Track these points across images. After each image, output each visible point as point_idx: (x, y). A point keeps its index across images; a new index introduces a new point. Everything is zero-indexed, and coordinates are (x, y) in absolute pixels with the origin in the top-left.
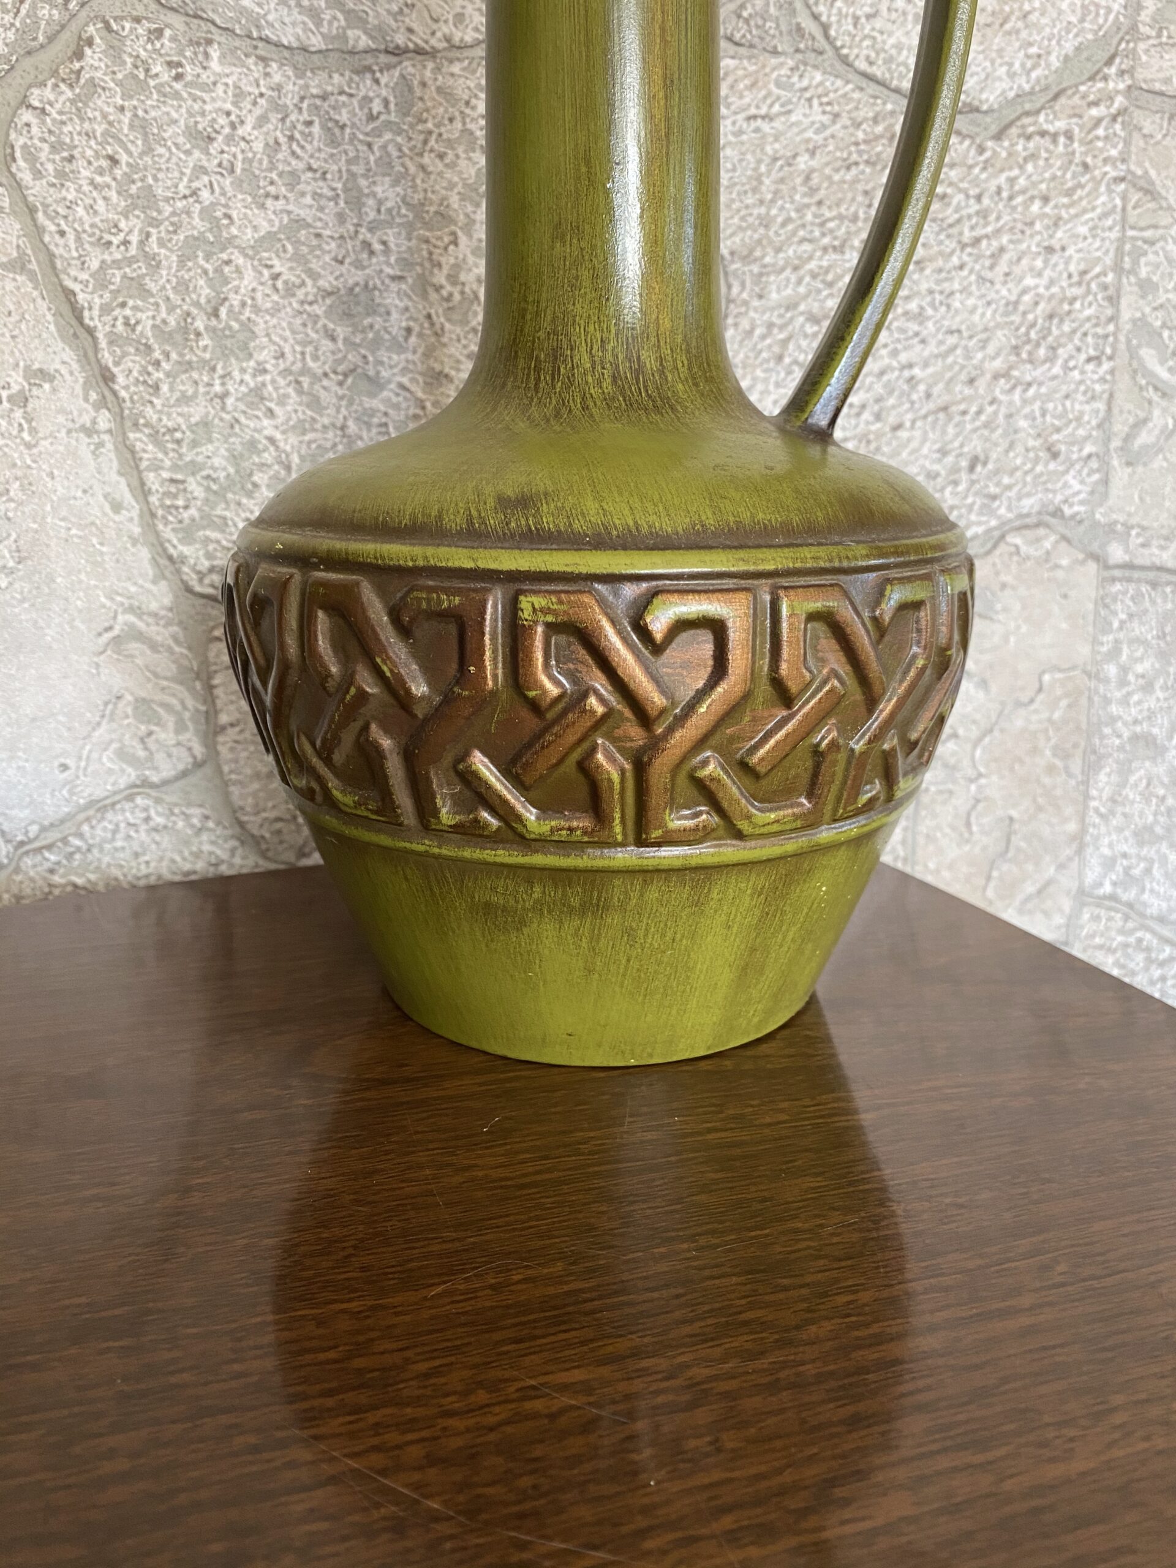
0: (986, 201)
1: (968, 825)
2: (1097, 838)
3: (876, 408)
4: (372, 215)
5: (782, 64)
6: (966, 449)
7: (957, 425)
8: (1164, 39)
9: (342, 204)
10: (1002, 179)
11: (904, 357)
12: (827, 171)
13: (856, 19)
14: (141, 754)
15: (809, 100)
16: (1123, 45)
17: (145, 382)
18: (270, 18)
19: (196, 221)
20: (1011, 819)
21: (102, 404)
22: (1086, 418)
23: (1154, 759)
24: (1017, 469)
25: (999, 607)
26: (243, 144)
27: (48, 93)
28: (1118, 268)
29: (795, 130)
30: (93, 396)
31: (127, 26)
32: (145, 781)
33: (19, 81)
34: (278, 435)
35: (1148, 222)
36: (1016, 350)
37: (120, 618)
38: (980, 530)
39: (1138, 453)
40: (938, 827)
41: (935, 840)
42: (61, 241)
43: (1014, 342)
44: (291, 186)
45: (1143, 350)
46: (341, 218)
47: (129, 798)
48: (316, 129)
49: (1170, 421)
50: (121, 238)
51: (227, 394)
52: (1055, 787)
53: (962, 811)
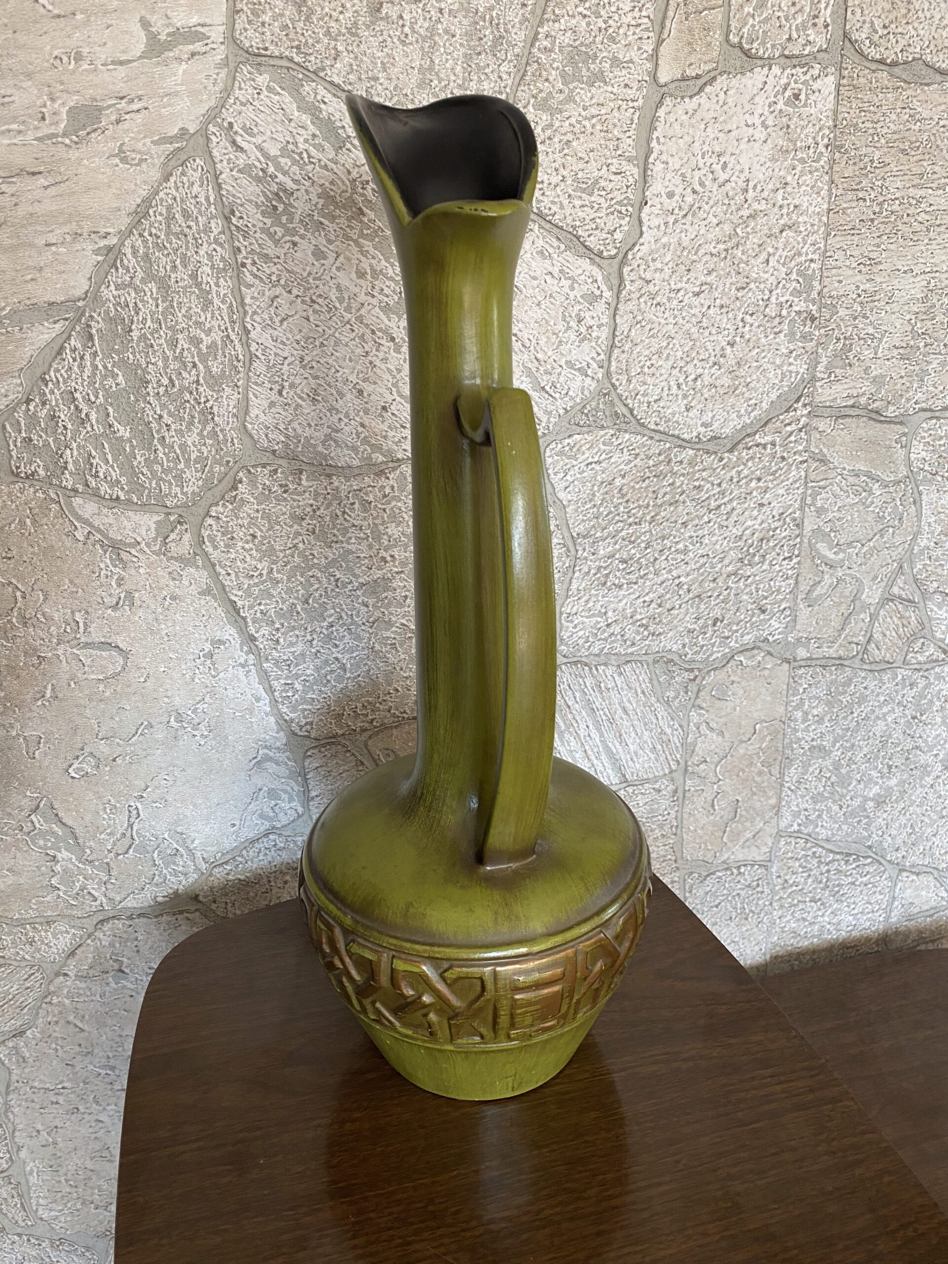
0: (724, 485)
1: (713, 806)
2: (788, 803)
3: (659, 602)
4: (386, 543)
5: (606, 433)
6: (711, 615)
7: (706, 603)
8: (832, 378)
9: (371, 540)
10: (734, 472)
11: (675, 573)
12: (632, 484)
13: (649, 403)
14: (272, 814)
15: (622, 449)
16: (806, 390)
17: (271, 639)
18: (332, 455)
19: (296, 559)
20: (738, 801)
21: (250, 651)
22: (783, 589)
23: (823, 758)
24: (741, 621)
25: (730, 693)
26: (320, 519)
27: (220, 509)
28: (802, 509)
29: (614, 466)
30: (245, 648)
31: (259, 470)
32: (274, 828)
33: (204, 503)
34: (340, 656)
35: (822, 477)
36: (741, 560)
37: (261, 752)
38: (719, 655)
39: (815, 599)
40: (696, 808)
41: (694, 815)
42: (228, 578)
43: (740, 556)
44: (344, 535)
45: (818, 546)
46: (370, 547)
47: (266, 835)
48: (356, 506)
49: (835, 580)
50: (258, 572)
51: (313, 639)
52: (763, 782)
53: (709, 799)
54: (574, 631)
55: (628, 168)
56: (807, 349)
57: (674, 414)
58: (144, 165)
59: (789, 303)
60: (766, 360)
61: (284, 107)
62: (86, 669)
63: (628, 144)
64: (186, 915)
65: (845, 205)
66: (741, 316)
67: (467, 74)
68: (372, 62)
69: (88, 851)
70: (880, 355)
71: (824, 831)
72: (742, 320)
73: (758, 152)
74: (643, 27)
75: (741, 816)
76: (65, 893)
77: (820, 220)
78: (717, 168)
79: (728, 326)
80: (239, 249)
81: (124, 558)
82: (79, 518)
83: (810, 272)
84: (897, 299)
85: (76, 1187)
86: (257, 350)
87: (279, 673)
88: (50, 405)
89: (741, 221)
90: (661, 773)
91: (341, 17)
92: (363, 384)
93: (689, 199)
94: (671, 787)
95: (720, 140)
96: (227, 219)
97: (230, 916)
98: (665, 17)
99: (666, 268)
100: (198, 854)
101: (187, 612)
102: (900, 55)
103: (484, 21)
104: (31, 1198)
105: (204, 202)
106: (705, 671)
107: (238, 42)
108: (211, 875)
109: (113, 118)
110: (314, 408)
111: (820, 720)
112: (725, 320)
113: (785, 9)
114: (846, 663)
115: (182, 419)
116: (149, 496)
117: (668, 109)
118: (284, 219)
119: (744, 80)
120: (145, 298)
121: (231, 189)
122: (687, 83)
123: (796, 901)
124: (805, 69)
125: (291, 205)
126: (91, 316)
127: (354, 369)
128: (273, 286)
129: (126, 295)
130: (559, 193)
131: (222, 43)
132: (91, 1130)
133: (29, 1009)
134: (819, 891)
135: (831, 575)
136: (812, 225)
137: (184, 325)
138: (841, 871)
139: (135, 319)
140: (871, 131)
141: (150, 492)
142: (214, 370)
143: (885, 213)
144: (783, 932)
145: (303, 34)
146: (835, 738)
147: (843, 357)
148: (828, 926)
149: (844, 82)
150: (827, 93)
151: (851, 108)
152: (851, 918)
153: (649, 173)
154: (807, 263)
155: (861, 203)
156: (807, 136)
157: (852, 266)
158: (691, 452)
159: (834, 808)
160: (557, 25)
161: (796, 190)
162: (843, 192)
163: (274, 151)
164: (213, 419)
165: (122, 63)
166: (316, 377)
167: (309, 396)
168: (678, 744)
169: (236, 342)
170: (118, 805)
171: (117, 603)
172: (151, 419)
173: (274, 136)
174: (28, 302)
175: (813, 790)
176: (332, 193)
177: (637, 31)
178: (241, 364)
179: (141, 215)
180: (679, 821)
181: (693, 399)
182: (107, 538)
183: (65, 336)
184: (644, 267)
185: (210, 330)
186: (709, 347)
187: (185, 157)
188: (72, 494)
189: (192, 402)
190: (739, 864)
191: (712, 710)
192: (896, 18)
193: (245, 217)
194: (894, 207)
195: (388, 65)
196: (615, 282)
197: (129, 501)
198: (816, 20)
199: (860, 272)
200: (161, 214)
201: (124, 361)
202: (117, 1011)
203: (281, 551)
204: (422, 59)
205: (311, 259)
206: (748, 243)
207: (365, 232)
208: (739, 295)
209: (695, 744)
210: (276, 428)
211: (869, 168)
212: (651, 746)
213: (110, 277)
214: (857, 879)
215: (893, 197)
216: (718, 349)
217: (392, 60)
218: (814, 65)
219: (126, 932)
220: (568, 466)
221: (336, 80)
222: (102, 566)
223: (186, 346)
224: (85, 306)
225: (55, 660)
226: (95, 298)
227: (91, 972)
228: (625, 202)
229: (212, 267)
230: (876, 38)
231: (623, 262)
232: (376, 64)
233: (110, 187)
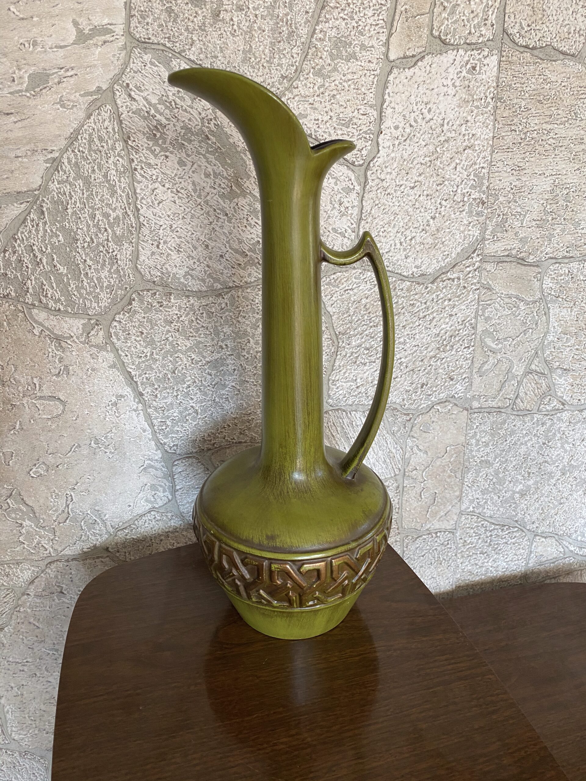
0: (428, 303)
1: (421, 496)
2: (467, 494)
4: (222, 337)
5: (357, 272)
6: (420, 381)
7: (417, 374)
9: (213, 335)
10: (434, 296)
12: (372, 302)
14: (153, 500)
15: (366, 282)
16: (479, 246)
17: (153, 395)
18: (189, 284)
19: (168, 347)
20: (436, 493)
21: (140, 402)
22: (464, 366)
23: (489, 467)
24: (439, 385)
25: (431, 428)
26: (182, 323)
27: (121, 316)
28: (476, 318)
29: (361, 291)
30: (137, 400)
31: (145, 293)
32: (154, 507)
33: (112, 313)
34: (194, 405)
35: (488, 299)
36: (438, 349)
37: (146, 462)
38: (425, 405)
39: (484, 372)
40: (410, 497)
41: (409, 501)
42: (126, 358)
43: (438, 346)
44: (197, 332)
45: (486, 340)
46: (213, 339)
47: (149, 512)
48: (204, 315)
49: (496, 361)
50: (144, 354)
51: (178, 395)
52: (451, 482)
53: (419, 492)
54: (337, 390)
55: (371, 111)
56: (480, 221)
57: (398, 261)
58: (75, 109)
59: (469, 193)
60: (455, 228)
61: (160, 74)
62: (40, 412)
63: (370, 97)
64: (101, 559)
65: (504, 134)
66: (439, 201)
67: (272, 54)
68: (214, 47)
69: (41, 520)
70: (524, 225)
71: (488, 511)
72: (440, 204)
73: (450, 102)
74: (380, 26)
75: (438, 502)
76: (28, 546)
77: (488, 143)
78: (425, 111)
79: (432, 207)
80: (133, 160)
81: (63, 345)
82: (36, 322)
83: (482, 175)
84: (535, 191)
85: (35, 721)
86: (144, 221)
87: (157, 415)
88: (18, 253)
89: (439, 144)
90: (389, 476)
91: (195, 19)
92: (208, 241)
93: (408, 130)
94: (395, 485)
95: (427, 94)
96: (126, 142)
97: (128, 560)
98: (393, 20)
99: (393, 172)
100: (108, 523)
101: (101, 378)
102: (538, 43)
103: (283, 22)
104: (7, 727)
105: (111, 131)
106: (417, 415)
107: (132, 34)
108: (116, 536)
109: (56, 80)
110: (178, 256)
111: (487, 445)
112: (430, 203)
113: (467, 15)
114: (503, 410)
115: (98, 262)
116: (78, 308)
117: (395, 76)
118: (160, 142)
119: (442, 58)
120: (76, 189)
121: (128, 123)
122: (407, 60)
123: (471, 554)
124: (479, 51)
125: (164, 133)
126: (43, 200)
127: (203, 232)
128: (154, 182)
129: (64, 188)
130: (328, 126)
131: (122, 35)
132: (44, 687)
133: (6, 615)
134: (485, 547)
135: (494, 357)
136: (483, 146)
137: (99, 205)
138: (499, 536)
139: (70, 202)
140: (520, 89)
141: (79, 306)
142: (118, 232)
143: (528, 139)
144: (463, 572)
145: (172, 30)
146: (495, 456)
147: (502, 226)
148: (491, 569)
149: (504, 59)
150: (493, 66)
151: (507, 75)
152: (505, 564)
153: (383, 114)
154: (480, 170)
155: (513, 133)
156: (480, 92)
157: (508, 171)
158: (408, 283)
159: (495, 498)
160: (327, 24)
161: (473, 125)
162: (502, 126)
163: (154, 101)
164: (117, 262)
165: (61, 47)
166: (180, 237)
167: (175, 249)
168: (400, 459)
169: (131, 216)
170: (60, 493)
171: (59, 373)
172: (79, 262)
173: (154, 92)
174: (5, 192)
175: (482, 487)
176: (190, 126)
177: (376, 28)
178: (134, 229)
179: (73, 139)
180: (400, 505)
181: (410, 251)
182: (53, 333)
183: (27, 212)
184: (380, 171)
185: (115, 209)
186: (420, 220)
187: (100, 104)
188: (32, 307)
189: (104, 252)
190: (437, 531)
191: (420, 439)
192: (536, 20)
193: (136, 140)
194: (533, 135)
195: (224, 49)
196: (363, 180)
197: (66, 311)
198: (486, 22)
199: (512, 174)
200: (85, 139)
201: (63, 227)
202: (59, 616)
203: (158, 342)
204: (245, 45)
205: (177, 166)
206: (444, 157)
207: (210, 150)
208: (438, 188)
209: (410, 458)
210: (156, 268)
211: (518, 111)
212: (383, 460)
213: (54, 177)
214: (509, 541)
215: (533, 129)
216: (425, 221)
217: (226, 46)
218: (485, 49)
219: (64, 569)
220: (333, 292)
221: (192, 57)
222: (50, 350)
223: (101, 218)
224: (39, 194)
225: (21, 406)
226: (45, 189)
227: (44, 593)
228: (369, 132)
229: (117, 171)
230: (523, 32)
231: (367, 168)
232: (216, 48)
233: (54, 122)
